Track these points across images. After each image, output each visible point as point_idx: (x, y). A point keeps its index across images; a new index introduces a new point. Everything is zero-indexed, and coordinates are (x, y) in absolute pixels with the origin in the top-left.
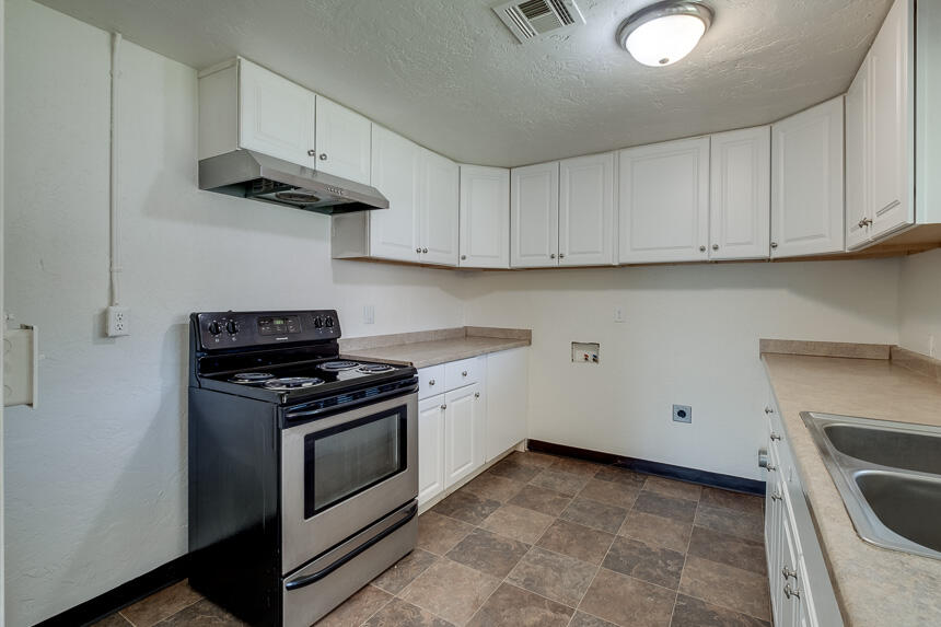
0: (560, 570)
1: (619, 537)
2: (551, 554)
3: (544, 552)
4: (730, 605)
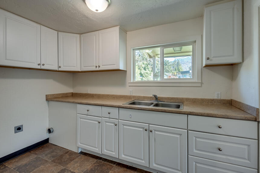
4: (89, 165)
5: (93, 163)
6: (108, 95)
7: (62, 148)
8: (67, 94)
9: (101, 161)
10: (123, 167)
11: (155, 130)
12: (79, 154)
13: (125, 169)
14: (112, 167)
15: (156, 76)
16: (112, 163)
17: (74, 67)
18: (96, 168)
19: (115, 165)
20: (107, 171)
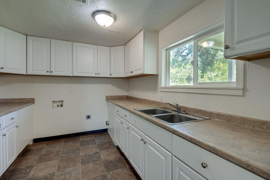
0: (69, 173)
1: (81, 156)
2: (64, 170)
3: (62, 171)
4: (113, 157)
5: (117, 157)
6: (145, 100)
7: (110, 139)
8: (122, 96)
9: (123, 158)
10: (133, 171)
11: (149, 144)
12: (115, 147)
13: (132, 174)
14: (125, 167)
15: (189, 79)
16: (128, 164)
17: (120, 73)
18: (115, 161)
19: (128, 167)
20: (119, 167)
